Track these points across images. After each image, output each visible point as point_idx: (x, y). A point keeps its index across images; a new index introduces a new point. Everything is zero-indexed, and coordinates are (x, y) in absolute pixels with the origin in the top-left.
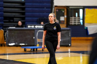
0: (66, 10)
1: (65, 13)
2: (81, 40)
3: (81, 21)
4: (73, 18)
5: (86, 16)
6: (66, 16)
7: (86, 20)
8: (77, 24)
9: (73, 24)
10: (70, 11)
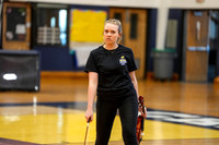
0: (29, 10)
1: (28, 18)
2: (60, 77)
3: (63, 37)
4: (45, 29)
5: (73, 26)
6: (28, 25)
7: (74, 34)
8: (53, 42)
9: (45, 41)
10: (38, 12)
